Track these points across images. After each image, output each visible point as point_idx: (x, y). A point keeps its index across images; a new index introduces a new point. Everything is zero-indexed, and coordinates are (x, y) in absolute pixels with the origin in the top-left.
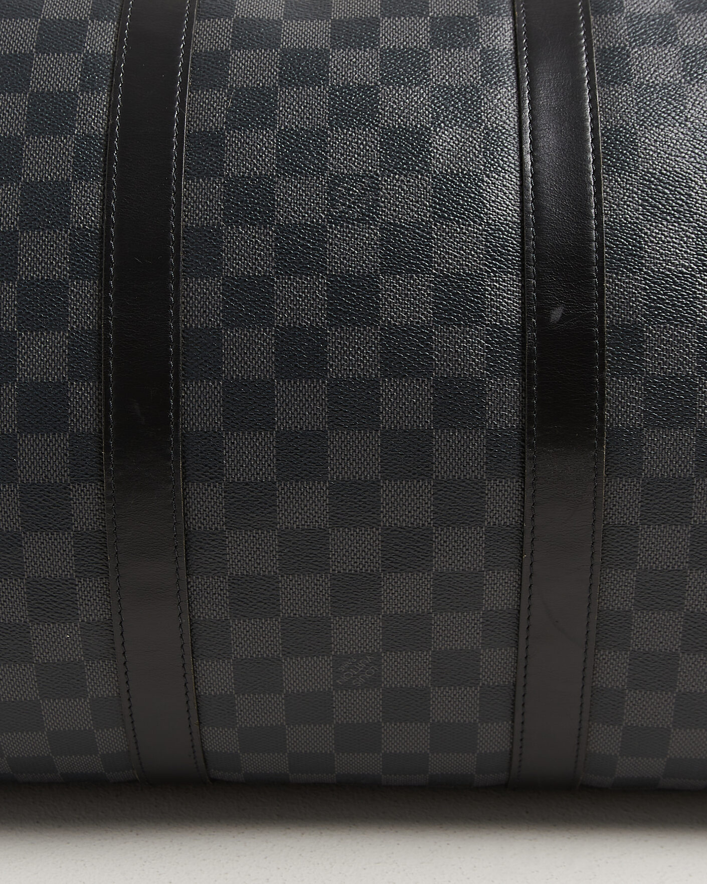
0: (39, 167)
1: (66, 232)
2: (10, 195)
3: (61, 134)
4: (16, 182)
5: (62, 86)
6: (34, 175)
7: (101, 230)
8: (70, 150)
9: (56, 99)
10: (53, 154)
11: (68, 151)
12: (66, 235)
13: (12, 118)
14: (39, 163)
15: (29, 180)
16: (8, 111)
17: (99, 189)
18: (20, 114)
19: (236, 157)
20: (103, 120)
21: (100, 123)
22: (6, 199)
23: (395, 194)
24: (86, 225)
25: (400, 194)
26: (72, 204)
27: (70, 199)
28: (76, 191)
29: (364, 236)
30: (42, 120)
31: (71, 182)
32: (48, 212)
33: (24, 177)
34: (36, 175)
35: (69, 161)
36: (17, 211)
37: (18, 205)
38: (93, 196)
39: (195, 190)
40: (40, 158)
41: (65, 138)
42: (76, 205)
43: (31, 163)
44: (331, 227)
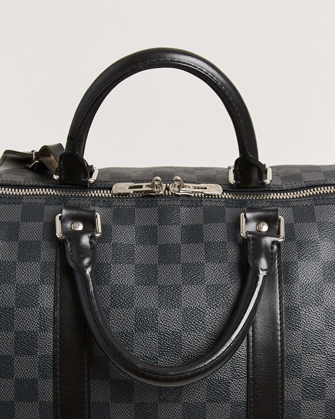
0: (22, 371)
1: (37, 403)
2: (9, 384)
3: (32, 355)
4: (11, 378)
5: (30, 329)
6: (20, 375)
7: (54, 402)
8: (36, 363)
9: (28, 336)
10: (28, 365)
11: (36, 364)
12: (37, 404)
13: (7, 345)
14: (22, 369)
15: (18, 378)
16: (5, 341)
17: (51, 383)
18: (11, 343)
19: (115, 370)
20: (51, 347)
21: (50, 349)
22: (7, 387)
23: (189, 389)
24: (46, 400)
25: (192, 389)
26: (39, 390)
27: (38, 387)
28: (41, 384)
29: (175, 408)
30: (22, 347)
31: (38, 379)
32: (28, 393)
33: (15, 376)
34: (21, 376)
35: (36, 369)
36: (13, 392)
37: (13, 389)
38: (49, 386)
39: (97, 385)
40: (22, 367)
41: (34, 357)
42: (41, 390)
43: (18, 369)
44: (160, 404)
